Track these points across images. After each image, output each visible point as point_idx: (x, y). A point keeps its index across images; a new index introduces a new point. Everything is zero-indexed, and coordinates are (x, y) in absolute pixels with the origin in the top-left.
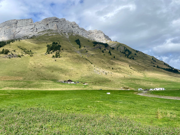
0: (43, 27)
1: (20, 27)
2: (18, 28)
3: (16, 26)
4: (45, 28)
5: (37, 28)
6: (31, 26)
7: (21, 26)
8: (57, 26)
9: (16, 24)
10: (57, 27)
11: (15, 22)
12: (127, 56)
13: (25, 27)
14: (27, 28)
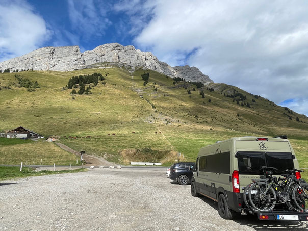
0: (94, 59)
1: (58, 58)
2: (55, 60)
3: (51, 56)
4: (98, 59)
5: (86, 60)
6: (76, 56)
7: (59, 56)
8: (119, 57)
9: (52, 53)
10: (117, 58)
11: (50, 50)
12: (235, 102)
13: (65, 58)
14: (68, 59)
